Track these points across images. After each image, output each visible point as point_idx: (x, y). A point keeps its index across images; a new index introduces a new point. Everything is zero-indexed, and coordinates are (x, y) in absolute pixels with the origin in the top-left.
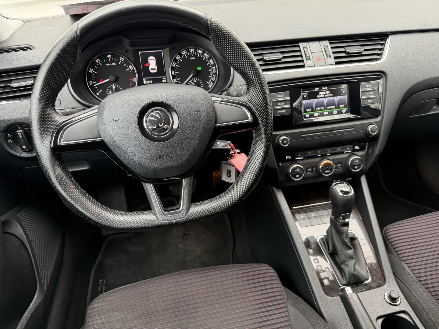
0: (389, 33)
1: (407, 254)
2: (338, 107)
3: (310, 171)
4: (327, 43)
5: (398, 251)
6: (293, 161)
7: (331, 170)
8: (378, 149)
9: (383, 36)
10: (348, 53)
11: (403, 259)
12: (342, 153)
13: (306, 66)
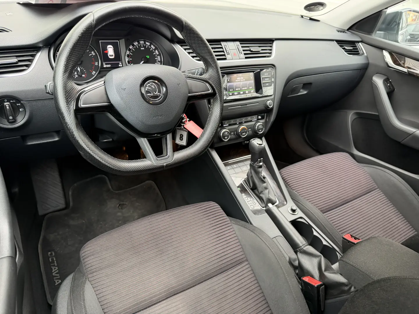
0: (274, 39)
2: (249, 89)
3: (233, 134)
4: (238, 43)
6: (222, 127)
7: (246, 132)
8: (273, 117)
9: (270, 41)
10: (252, 51)
12: (251, 121)
13: (227, 59)
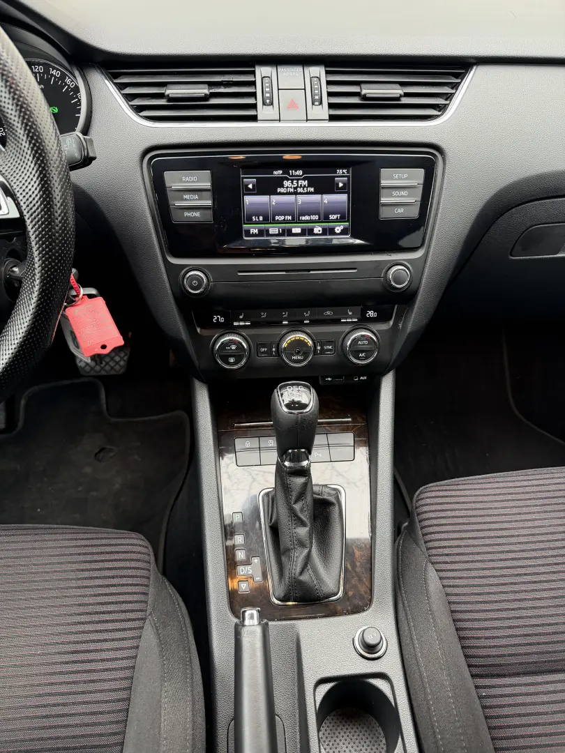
0: (472, 61)
1: (446, 551)
2: (326, 219)
3: (264, 352)
5: (431, 541)
6: (228, 328)
7: (306, 355)
9: (457, 66)
10: (365, 98)
11: (434, 559)
12: (336, 322)
13: (259, 118)
